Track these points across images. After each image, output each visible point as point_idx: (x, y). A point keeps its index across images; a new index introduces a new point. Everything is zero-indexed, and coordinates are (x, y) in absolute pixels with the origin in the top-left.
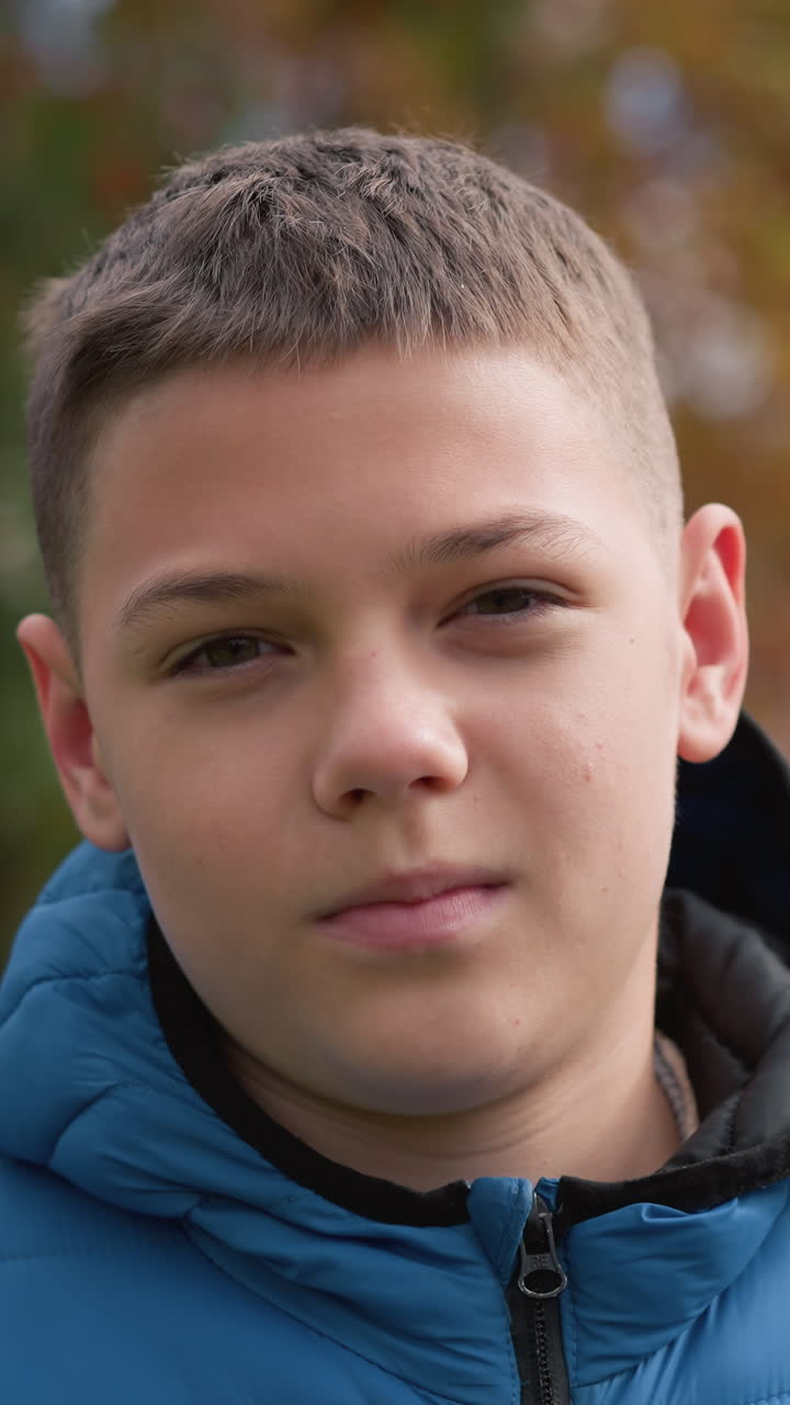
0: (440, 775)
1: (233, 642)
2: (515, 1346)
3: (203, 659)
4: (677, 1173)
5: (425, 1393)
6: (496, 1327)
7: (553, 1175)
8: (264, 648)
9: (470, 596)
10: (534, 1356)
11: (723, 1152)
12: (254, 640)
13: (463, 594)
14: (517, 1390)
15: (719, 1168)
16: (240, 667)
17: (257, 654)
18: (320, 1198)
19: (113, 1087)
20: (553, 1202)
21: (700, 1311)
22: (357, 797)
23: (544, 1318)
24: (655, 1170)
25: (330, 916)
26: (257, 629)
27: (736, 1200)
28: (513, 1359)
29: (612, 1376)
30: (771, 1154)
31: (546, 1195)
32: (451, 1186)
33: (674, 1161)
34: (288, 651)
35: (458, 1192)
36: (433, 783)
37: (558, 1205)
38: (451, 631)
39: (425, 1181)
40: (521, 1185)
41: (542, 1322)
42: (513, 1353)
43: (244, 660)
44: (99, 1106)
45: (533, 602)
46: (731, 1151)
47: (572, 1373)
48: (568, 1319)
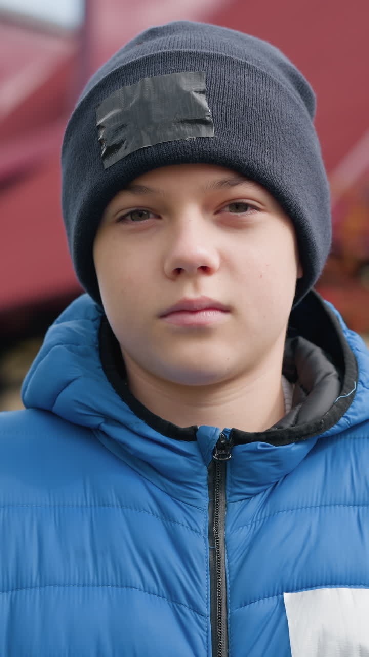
0: (208, 266)
1: (141, 212)
2: (208, 487)
3: (129, 218)
4: (274, 431)
5: (174, 499)
6: (203, 479)
7: (230, 428)
8: (151, 215)
9: (227, 203)
10: (214, 490)
11: (292, 426)
12: (148, 212)
13: (223, 203)
14: (207, 502)
15: (289, 431)
16: (142, 222)
17: (148, 218)
18: (146, 424)
19: (80, 376)
20: (228, 437)
21: (276, 481)
22: (179, 271)
23: (219, 478)
24: (266, 429)
25: (164, 316)
26: (148, 208)
27: (293, 444)
28: (207, 491)
29: (242, 500)
30: (308, 428)
31: (226, 435)
32: (192, 427)
33: (274, 426)
34: (159, 217)
35: (195, 429)
36: (205, 270)
37: (230, 439)
38: (218, 216)
39: (183, 424)
40: (217, 429)
41: (219, 480)
42: (207, 489)
43: (144, 219)
44: (75, 383)
45: (249, 208)
46: (295, 426)
47: (228, 498)
48: (228, 479)
